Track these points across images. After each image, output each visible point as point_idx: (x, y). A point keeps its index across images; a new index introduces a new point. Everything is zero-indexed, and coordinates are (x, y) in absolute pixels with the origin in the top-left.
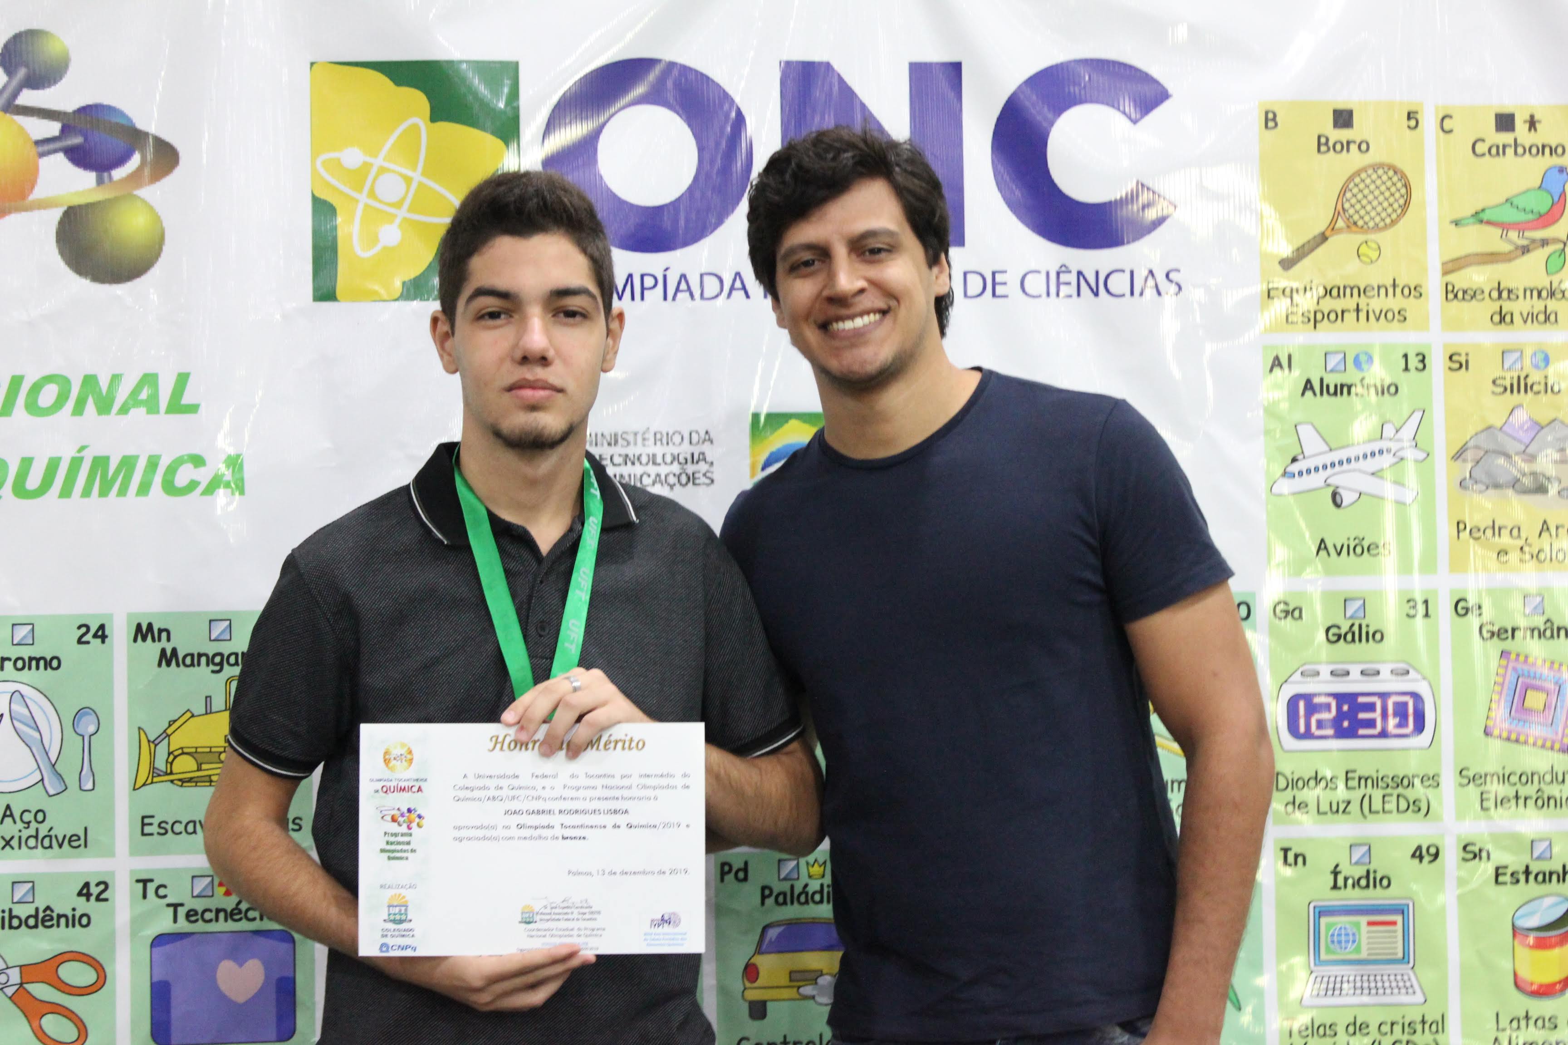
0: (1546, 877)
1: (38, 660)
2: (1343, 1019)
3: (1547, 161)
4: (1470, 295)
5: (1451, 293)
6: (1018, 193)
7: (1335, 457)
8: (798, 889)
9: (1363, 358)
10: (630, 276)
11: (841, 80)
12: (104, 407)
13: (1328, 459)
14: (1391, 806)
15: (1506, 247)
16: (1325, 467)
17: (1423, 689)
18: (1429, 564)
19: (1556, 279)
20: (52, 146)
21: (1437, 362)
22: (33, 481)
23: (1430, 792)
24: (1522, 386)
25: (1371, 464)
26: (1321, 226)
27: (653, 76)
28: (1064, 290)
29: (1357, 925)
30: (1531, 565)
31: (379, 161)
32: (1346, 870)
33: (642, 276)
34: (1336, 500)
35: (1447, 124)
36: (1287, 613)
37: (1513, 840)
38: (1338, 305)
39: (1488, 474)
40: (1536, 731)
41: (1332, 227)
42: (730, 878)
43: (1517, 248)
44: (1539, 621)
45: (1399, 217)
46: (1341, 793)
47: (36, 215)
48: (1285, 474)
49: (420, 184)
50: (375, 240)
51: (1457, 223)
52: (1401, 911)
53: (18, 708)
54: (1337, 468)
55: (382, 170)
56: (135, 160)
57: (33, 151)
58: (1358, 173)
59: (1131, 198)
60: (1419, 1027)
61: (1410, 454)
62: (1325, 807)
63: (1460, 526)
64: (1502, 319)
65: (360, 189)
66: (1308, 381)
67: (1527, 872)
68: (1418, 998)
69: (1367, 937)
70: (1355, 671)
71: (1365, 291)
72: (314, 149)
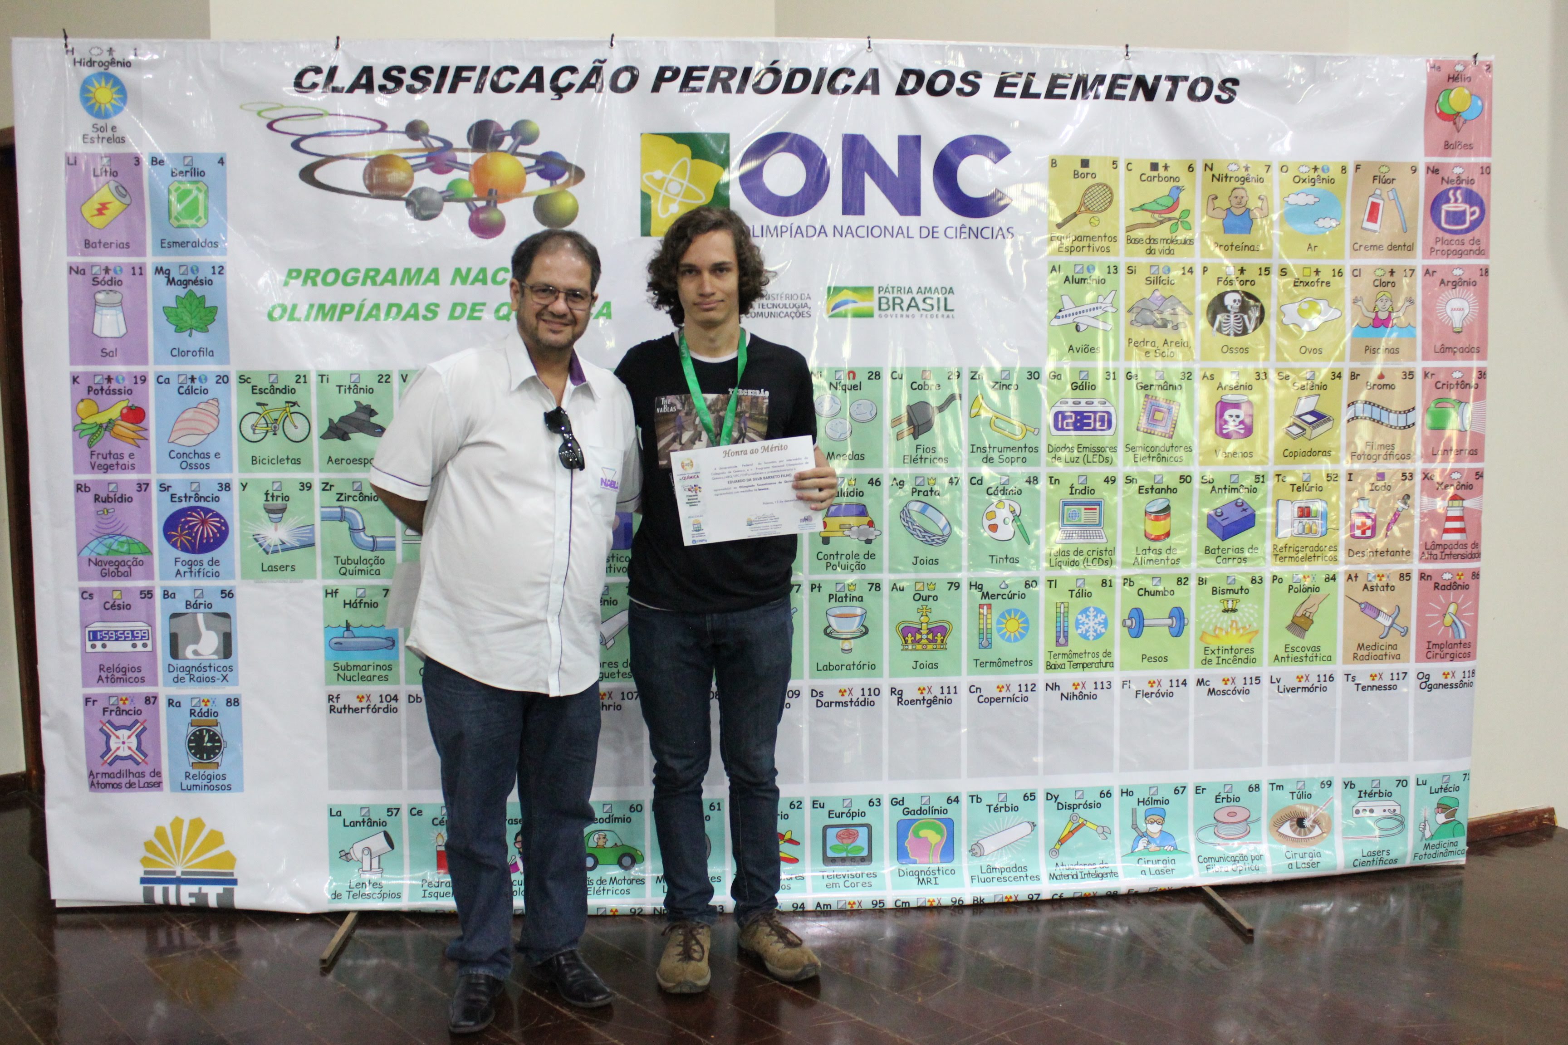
0: (1160, 491)
2: (1072, 549)
3: (1172, 184)
4: (1137, 241)
5: (1129, 240)
6: (944, 193)
7: (1078, 310)
8: (845, 490)
9: (1091, 268)
10: (776, 228)
11: (869, 143)
13: (1075, 310)
14: (1096, 460)
15: (1154, 221)
16: (1073, 314)
17: (1112, 410)
18: (1116, 357)
19: (1174, 235)
20: (532, 170)
21: (1123, 270)
23: (1113, 455)
24: (1158, 281)
25: (1093, 313)
26: (1074, 210)
27: (787, 140)
28: (963, 236)
29: (1080, 509)
30: (1160, 358)
31: (670, 176)
32: (1076, 486)
33: (782, 227)
34: (1077, 328)
35: (1130, 167)
36: (1055, 377)
37: (1146, 476)
38: (1081, 244)
39: (1143, 319)
40: (1159, 429)
41: (1079, 209)
44: (1162, 382)
45: (1108, 207)
46: (1076, 453)
47: (524, 200)
48: (1056, 317)
49: (687, 187)
50: (667, 210)
51: (1132, 210)
52: (1099, 504)
54: (1078, 315)
55: (671, 180)
56: (567, 176)
57: (524, 171)
58: (1090, 188)
59: (993, 196)
60: (1104, 552)
61: (1110, 309)
62: (1068, 460)
63: (1130, 341)
64: (1151, 252)
65: (661, 187)
66: (1067, 277)
67: (1152, 489)
68: (1105, 540)
69: (1084, 515)
70: (1083, 402)
71: (1092, 238)
72: (643, 170)
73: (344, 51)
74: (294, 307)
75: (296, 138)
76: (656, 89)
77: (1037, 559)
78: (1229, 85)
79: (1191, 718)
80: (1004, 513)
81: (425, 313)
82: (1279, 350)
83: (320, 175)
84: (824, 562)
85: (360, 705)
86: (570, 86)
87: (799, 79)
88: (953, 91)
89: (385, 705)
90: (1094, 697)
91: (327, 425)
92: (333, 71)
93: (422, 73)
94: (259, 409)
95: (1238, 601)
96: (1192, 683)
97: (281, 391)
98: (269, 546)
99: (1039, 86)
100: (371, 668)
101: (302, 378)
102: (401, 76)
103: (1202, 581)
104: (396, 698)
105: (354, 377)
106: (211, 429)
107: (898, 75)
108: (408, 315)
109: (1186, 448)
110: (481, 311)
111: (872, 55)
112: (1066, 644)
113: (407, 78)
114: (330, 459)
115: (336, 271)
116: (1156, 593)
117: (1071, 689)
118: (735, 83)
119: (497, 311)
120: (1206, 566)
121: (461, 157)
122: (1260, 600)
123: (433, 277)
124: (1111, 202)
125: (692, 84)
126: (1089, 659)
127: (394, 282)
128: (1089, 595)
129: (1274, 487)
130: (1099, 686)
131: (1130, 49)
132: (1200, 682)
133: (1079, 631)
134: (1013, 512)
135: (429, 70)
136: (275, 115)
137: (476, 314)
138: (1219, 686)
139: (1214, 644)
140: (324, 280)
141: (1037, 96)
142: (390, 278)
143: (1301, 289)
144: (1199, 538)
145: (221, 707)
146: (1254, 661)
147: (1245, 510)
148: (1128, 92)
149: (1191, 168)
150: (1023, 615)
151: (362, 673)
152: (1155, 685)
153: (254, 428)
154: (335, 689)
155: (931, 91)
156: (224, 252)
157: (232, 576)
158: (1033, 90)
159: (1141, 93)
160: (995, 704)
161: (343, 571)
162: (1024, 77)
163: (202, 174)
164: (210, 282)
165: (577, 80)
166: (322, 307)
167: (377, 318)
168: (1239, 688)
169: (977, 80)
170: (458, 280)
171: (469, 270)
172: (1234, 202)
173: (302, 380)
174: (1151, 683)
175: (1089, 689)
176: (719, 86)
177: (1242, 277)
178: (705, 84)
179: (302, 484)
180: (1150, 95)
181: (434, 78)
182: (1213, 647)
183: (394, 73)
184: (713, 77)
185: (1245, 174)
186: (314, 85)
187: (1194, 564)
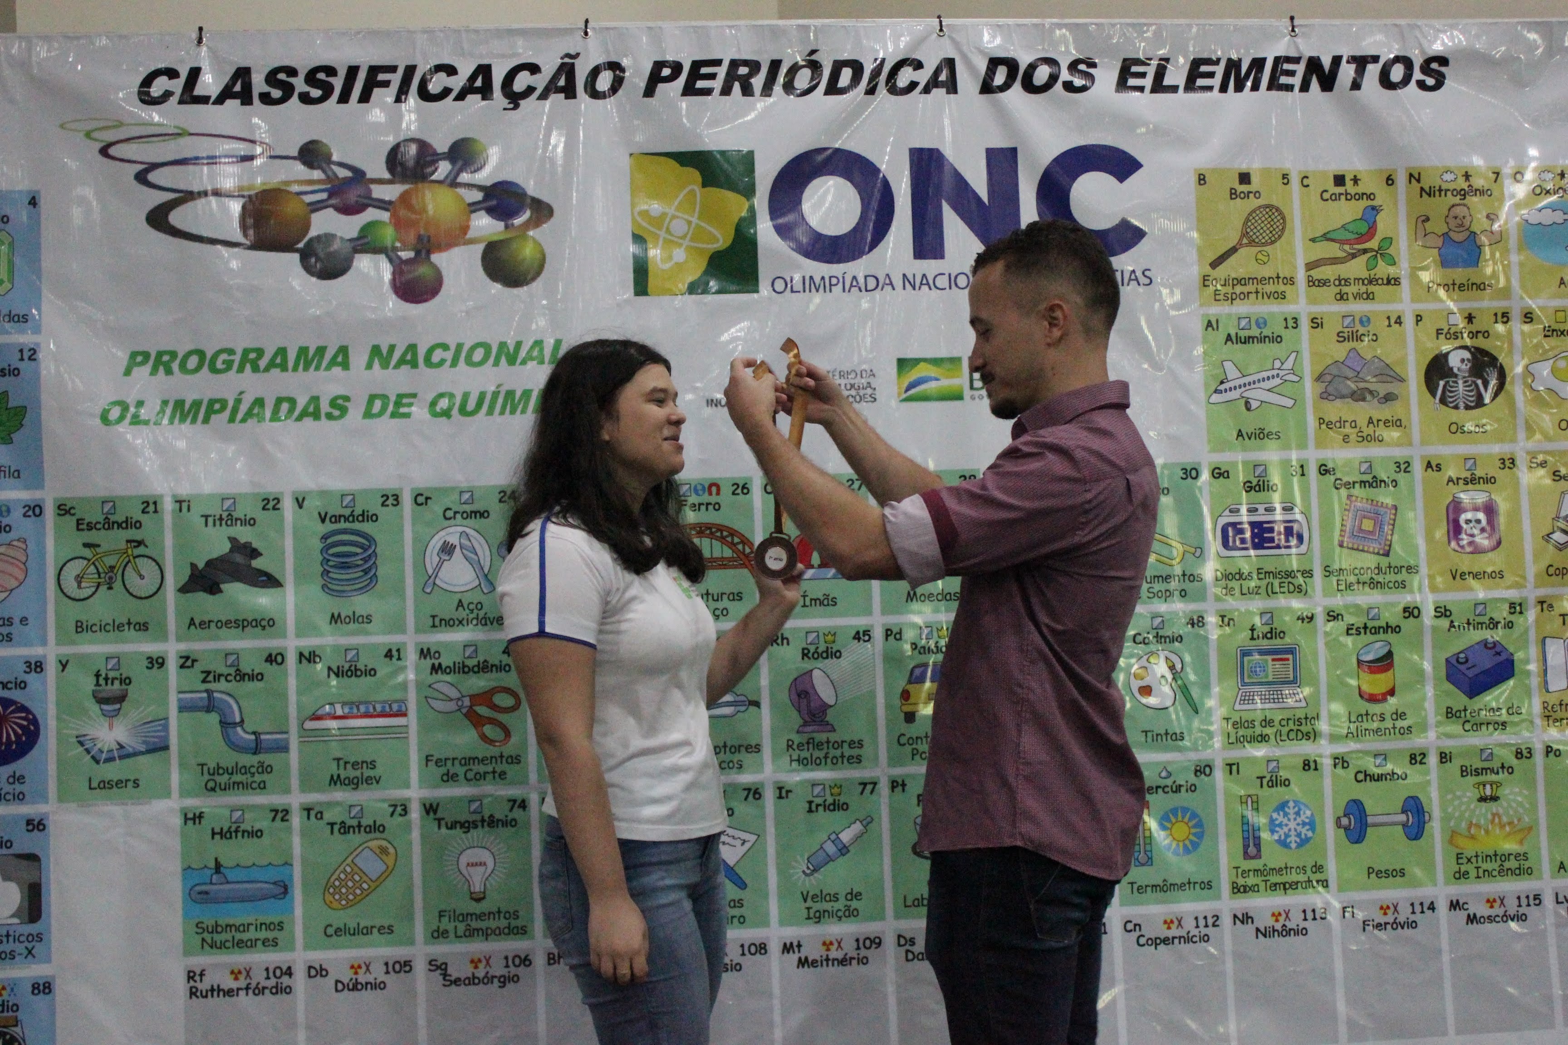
1: (475, 513)
2: (1259, 716)
3: (1365, 203)
4: (1323, 283)
5: (1312, 282)
7: (1246, 380)
8: (933, 644)
9: (1261, 321)
10: (823, 278)
11: (946, 160)
12: (512, 361)
13: (1242, 381)
14: (1285, 590)
15: (1342, 254)
16: (1240, 387)
17: (1302, 518)
18: (1302, 444)
19: (1372, 272)
20: (479, 207)
21: (1305, 324)
22: (471, 405)
23: (1307, 580)
24: (1354, 336)
25: (1267, 384)
26: (1232, 243)
29: (1266, 661)
30: (1363, 444)
31: (671, 211)
32: (1259, 628)
33: (830, 277)
34: (1247, 406)
35: (1306, 182)
36: (1220, 474)
37: (1355, 609)
38: (1246, 289)
39: (1336, 389)
40: (1370, 544)
41: (1240, 243)
42: (891, 638)
43: (1349, 254)
44: (1368, 478)
45: (1280, 237)
46: (1255, 582)
47: (471, 246)
48: (1216, 391)
49: (697, 225)
50: (670, 258)
51: (1313, 240)
52: (1291, 651)
53: (465, 542)
54: (1248, 387)
55: (674, 217)
56: (527, 215)
57: (467, 209)
58: (1254, 211)
59: (1119, 227)
60: (1304, 721)
61: (1291, 378)
62: (1245, 591)
63: (1321, 421)
64: (1342, 297)
65: (660, 229)
66: (1229, 335)
67: (1365, 627)
68: (1303, 704)
69: (1272, 668)
70: (1261, 510)
71: (1262, 280)
72: (633, 205)
73: (209, 48)
74: (140, 404)
75: (141, 167)
76: (649, 92)
77: (1210, 735)
78: (1434, 66)
79: (1446, 958)
80: (1161, 668)
81: (330, 410)
82: (1530, 429)
83: (176, 218)
84: (908, 749)
85: (234, 985)
86: (530, 90)
87: (846, 75)
88: (1059, 86)
89: (272, 982)
90: (1304, 932)
91: (188, 572)
92: (195, 73)
93: (321, 76)
94: (87, 553)
95: (1499, 784)
96: (1442, 907)
97: (120, 526)
98: (101, 751)
99: (1176, 76)
100: (252, 928)
101: (150, 505)
102: (292, 80)
103: (1444, 757)
104: (289, 972)
105: (228, 503)
106: (14, 583)
107: (982, 66)
108: (304, 414)
109: (1409, 569)
110: (411, 404)
111: (946, 41)
112: (1258, 856)
113: (299, 84)
114: (192, 622)
115: (201, 353)
116: (1380, 778)
117: (1271, 922)
118: (758, 82)
119: (433, 404)
120: (1449, 736)
121: (379, 192)
122: (1531, 783)
123: (340, 359)
124: (1283, 229)
125: (700, 84)
126: (1294, 877)
127: (284, 368)
128: (1286, 783)
129: (1537, 621)
130: (1310, 915)
131: (1296, 22)
132: (1455, 905)
133: (1276, 837)
134: (1172, 668)
135: (331, 71)
136: (109, 136)
137: (403, 410)
138: (1482, 910)
139: (1470, 849)
140: (183, 366)
141: (1174, 89)
142: (278, 361)
143: (1553, 341)
144: (1436, 696)
145: (24, 996)
146: (1529, 872)
147: (1498, 654)
148: (1297, 81)
149: (1390, 181)
150: (1194, 815)
151: (238, 936)
152: (1390, 912)
153: (79, 579)
154: (198, 961)
155: (1029, 87)
156: (37, 330)
157: (45, 799)
158: (1167, 81)
159: (1315, 84)
160: (1162, 947)
161: (211, 784)
162: (1154, 63)
163: (5, 219)
164: (15, 372)
165: (540, 81)
166: (179, 404)
167: (261, 419)
168: (1512, 912)
169: (1091, 71)
170: (376, 361)
171: (392, 348)
172: (1453, 223)
173: (151, 508)
174: (1384, 909)
175: (1296, 921)
176: (737, 86)
177: (1473, 328)
178: (717, 84)
179: (150, 659)
180: (1328, 83)
181: (338, 83)
182: (1469, 853)
183: (282, 76)
184: (728, 74)
185: (1465, 186)
186: (167, 95)
187: (1432, 735)
